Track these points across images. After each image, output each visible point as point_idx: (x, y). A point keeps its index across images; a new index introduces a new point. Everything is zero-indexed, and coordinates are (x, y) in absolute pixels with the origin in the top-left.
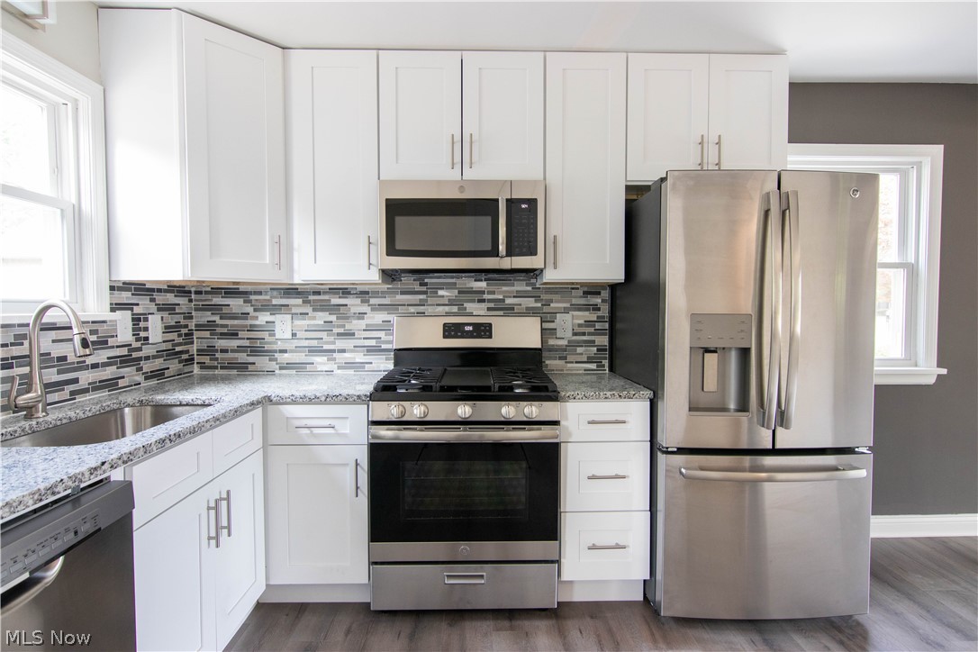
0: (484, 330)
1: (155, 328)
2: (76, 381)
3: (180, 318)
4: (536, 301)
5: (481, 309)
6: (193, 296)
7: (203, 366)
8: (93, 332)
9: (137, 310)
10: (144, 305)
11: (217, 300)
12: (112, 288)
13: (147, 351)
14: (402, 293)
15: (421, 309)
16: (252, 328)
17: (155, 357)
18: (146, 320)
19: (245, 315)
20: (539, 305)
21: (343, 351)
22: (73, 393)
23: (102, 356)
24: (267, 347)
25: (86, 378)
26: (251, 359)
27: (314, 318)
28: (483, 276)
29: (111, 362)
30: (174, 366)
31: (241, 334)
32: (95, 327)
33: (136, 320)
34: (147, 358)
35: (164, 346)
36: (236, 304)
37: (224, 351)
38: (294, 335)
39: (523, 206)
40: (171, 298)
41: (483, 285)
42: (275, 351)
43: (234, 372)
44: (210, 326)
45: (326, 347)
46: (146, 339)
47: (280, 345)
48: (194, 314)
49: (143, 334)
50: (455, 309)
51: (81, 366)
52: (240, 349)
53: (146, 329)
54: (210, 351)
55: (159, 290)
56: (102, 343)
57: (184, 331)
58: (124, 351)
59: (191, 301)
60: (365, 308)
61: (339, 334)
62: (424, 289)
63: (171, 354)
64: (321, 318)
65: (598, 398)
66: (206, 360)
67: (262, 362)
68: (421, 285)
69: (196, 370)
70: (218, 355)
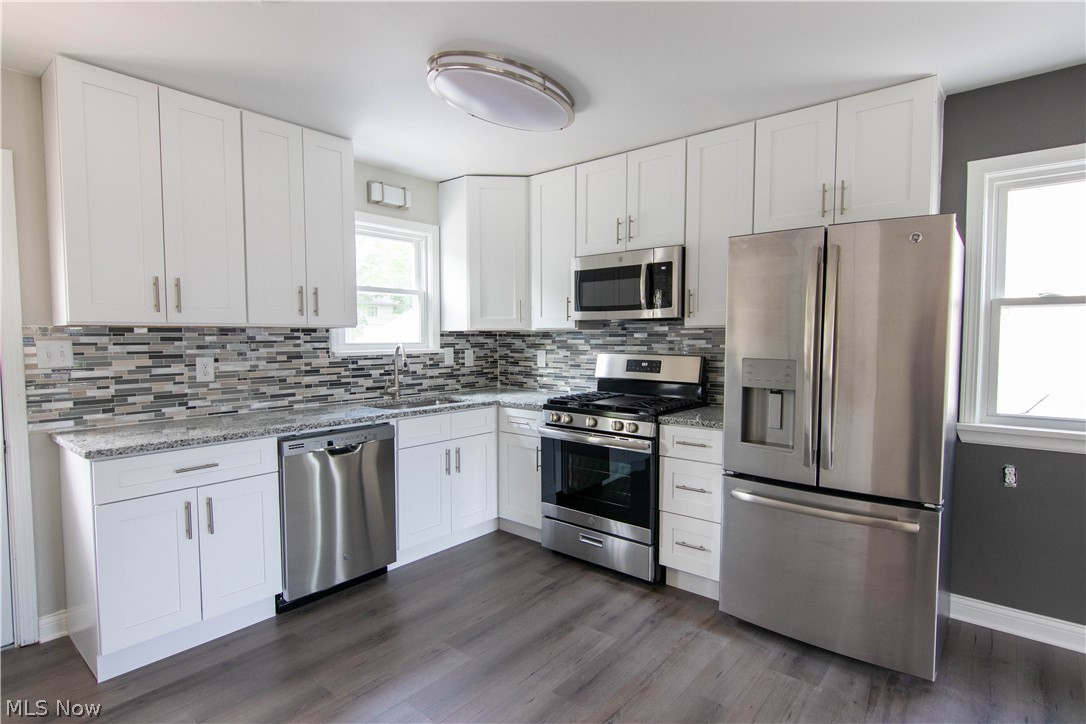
0: (655, 367)
1: (469, 358)
2: (421, 384)
3: (488, 352)
4: (707, 343)
5: (664, 349)
6: (498, 338)
7: (502, 384)
8: (431, 359)
9: (457, 347)
10: (462, 344)
11: (509, 340)
12: (442, 335)
13: (463, 371)
14: (610, 336)
15: (621, 348)
16: (527, 359)
17: (468, 375)
18: (463, 353)
19: (521, 351)
20: (710, 346)
21: (573, 378)
22: (419, 390)
23: (436, 372)
24: (533, 372)
25: (426, 383)
26: (525, 380)
27: (558, 353)
28: (666, 323)
29: (441, 376)
30: (482, 381)
31: (521, 363)
32: (432, 356)
33: (456, 353)
34: (464, 375)
35: (475, 369)
36: (518, 343)
37: (512, 374)
38: (547, 364)
39: (663, 268)
40: (481, 340)
41: (666, 328)
42: (537, 376)
43: (517, 388)
44: (504, 357)
45: (564, 374)
46: (463, 364)
47: (541, 371)
48: (498, 349)
49: (461, 361)
50: (645, 348)
51: (424, 377)
52: (520, 373)
53: (463, 358)
54: (504, 373)
55: (473, 335)
56: (435, 365)
57: (490, 360)
58: (449, 370)
59: (496, 341)
60: (587, 348)
61: (571, 366)
62: (624, 332)
63: (480, 374)
64: (563, 353)
65: (686, 424)
66: (503, 378)
67: (530, 382)
68: (623, 329)
69: (499, 385)
70: (509, 376)
